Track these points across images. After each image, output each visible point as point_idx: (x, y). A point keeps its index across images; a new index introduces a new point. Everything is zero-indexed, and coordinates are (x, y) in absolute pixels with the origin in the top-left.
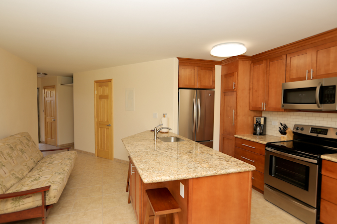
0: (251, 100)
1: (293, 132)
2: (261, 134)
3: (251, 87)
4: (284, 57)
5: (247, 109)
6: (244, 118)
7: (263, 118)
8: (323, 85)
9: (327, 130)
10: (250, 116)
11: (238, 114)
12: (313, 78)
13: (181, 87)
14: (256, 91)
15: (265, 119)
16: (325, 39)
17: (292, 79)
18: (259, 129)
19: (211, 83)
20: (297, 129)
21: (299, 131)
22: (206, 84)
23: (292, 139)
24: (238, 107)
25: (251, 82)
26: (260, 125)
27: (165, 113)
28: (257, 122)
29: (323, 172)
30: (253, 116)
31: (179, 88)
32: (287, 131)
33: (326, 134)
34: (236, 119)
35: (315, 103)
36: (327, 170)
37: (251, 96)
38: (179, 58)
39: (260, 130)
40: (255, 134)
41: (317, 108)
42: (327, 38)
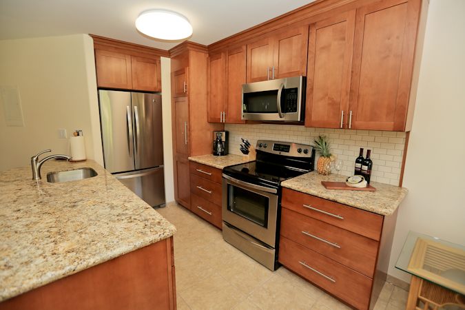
0: (209, 109)
1: (256, 150)
2: (222, 154)
3: (209, 90)
4: (244, 48)
5: (205, 120)
6: (202, 132)
7: (224, 133)
8: (286, 88)
9: (289, 146)
10: (209, 130)
11: (192, 128)
12: (275, 78)
13: (102, 85)
14: (214, 96)
15: (227, 134)
16: (288, 25)
17: (253, 79)
18: (220, 147)
19: (156, 83)
20: (260, 146)
21: (263, 149)
22: (148, 84)
23: (254, 159)
24: (192, 119)
25: (209, 84)
26: (221, 142)
27: (78, 130)
28: (217, 139)
29: (283, 204)
30: (212, 130)
31: (99, 88)
32: (249, 150)
33: (288, 152)
34: (189, 136)
35: (277, 112)
36: (287, 201)
37: (209, 103)
38: (94, 37)
39: (222, 147)
40: (215, 154)
41: (279, 119)
42: (289, 23)
